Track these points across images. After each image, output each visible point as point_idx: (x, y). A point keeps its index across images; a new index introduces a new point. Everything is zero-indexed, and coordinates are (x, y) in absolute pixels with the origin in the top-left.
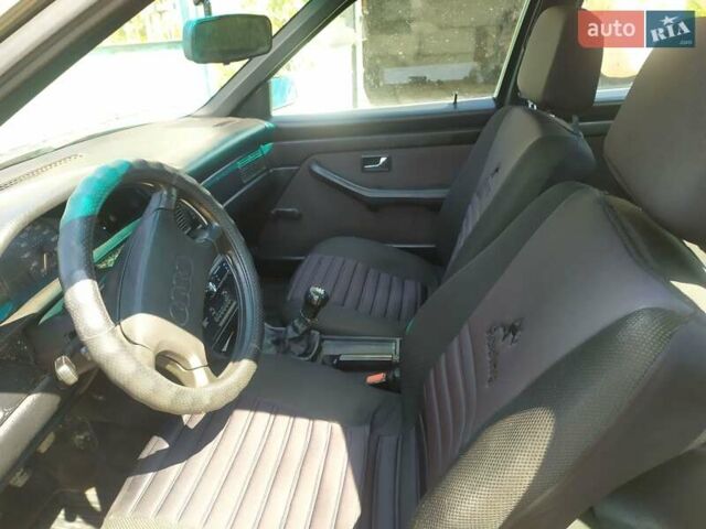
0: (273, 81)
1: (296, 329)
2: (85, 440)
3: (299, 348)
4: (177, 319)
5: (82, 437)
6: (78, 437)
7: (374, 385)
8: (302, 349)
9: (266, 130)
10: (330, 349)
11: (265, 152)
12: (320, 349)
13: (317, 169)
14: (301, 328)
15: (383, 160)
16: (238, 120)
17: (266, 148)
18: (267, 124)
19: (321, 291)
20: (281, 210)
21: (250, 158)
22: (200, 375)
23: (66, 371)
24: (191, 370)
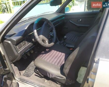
0: (65, 8)
3: (62, 44)
4: (45, 36)
7: (71, 50)
9: (64, 15)
10: (67, 45)
12: (65, 45)
13: (70, 21)
14: (63, 42)
15: (81, 20)
16: (60, 14)
17: (63, 18)
18: (64, 14)
19: (66, 37)
20: (65, 27)
21: (61, 19)
22: (47, 43)
23: (33, 40)
24: (46, 42)
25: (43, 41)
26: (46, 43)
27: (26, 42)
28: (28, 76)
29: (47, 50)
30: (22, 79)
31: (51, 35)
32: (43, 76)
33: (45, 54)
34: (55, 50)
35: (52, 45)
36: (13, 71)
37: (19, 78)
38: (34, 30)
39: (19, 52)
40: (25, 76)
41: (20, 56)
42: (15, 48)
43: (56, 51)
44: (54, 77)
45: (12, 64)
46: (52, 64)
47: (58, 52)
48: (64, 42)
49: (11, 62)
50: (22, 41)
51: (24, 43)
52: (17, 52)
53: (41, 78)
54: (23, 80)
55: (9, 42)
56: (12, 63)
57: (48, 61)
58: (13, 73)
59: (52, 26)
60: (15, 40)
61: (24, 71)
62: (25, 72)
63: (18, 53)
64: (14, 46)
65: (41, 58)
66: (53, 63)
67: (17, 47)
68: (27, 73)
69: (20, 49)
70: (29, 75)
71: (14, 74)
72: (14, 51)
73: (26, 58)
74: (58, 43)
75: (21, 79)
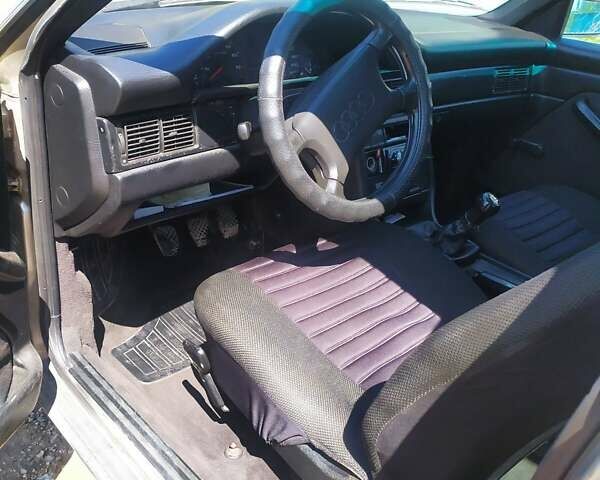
1: (454, 229)
2: (256, 246)
3: (452, 248)
5: (255, 244)
6: (252, 242)
8: (452, 251)
11: (534, 73)
13: (582, 107)
14: (460, 230)
17: (537, 69)
18: (551, 45)
19: (495, 201)
20: (525, 141)
21: (512, 72)
22: (332, 186)
23: (243, 128)
24: (327, 178)
25: (310, 159)
26: (324, 186)
27: (196, 129)
28: (140, 369)
29: (321, 242)
30: (86, 371)
31: (391, 150)
32: (225, 409)
33: (293, 267)
34: (376, 265)
35: (366, 215)
36: (52, 289)
37: (74, 357)
38: (272, 54)
39: (119, 176)
40: (121, 359)
41: (118, 202)
42: (103, 135)
43: (378, 276)
44: (292, 441)
45: (62, 247)
46: (312, 349)
47: (394, 288)
48: (469, 235)
49: (59, 232)
50: (165, 113)
51: (173, 133)
52: (109, 173)
53: (214, 418)
54: (90, 376)
55: (83, 85)
56: (61, 240)
57: (297, 315)
58: (51, 306)
59: (413, 80)
60: (120, 83)
61: (129, 333)
62: (136, 339)
63: (112, 181)
64: (101, 124)
65: (257, 279)
66: (325, 346)
67: (121, 136)
68: (144, 348)
69: (133, 162)
70: (147, 368)
71: (53, 317)
72: (95, 156)
73: (175, 250)
74: (422, 229)
75: (80, 365)
